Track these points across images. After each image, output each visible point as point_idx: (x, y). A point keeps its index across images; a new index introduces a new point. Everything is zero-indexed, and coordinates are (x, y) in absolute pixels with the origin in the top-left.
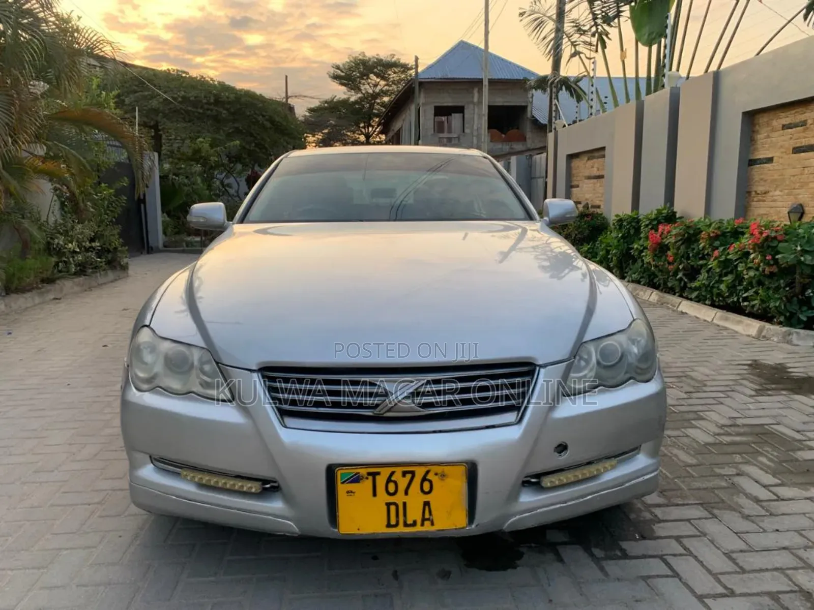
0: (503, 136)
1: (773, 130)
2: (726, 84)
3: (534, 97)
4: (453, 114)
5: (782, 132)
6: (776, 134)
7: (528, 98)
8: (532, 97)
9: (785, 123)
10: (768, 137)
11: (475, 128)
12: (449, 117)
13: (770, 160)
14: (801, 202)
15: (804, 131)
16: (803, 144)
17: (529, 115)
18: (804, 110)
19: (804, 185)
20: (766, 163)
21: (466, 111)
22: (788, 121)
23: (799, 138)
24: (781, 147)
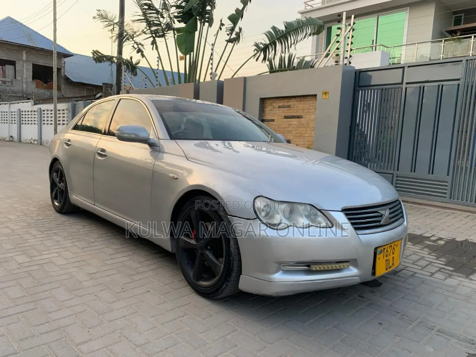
0: (45, 85)
1: (274, 108)
3: (66, 64)
4: (6, 66)
5: (278, 109)
6: (276, 109)
7: (62, 63)
8: (64, 64)
9: (279, 105)
10: (271, 110)
11: (25, 77)
12: (4, 67)
13: (273, 120)
15: (289, 109)
16: (289, 115)
17: (63, 75)
18: (289, 101)
19: (290, 132)
20: (270, 121)
21: (17, 65)
22: (281, 104)
23: (287, 112)
24: (278, 115)
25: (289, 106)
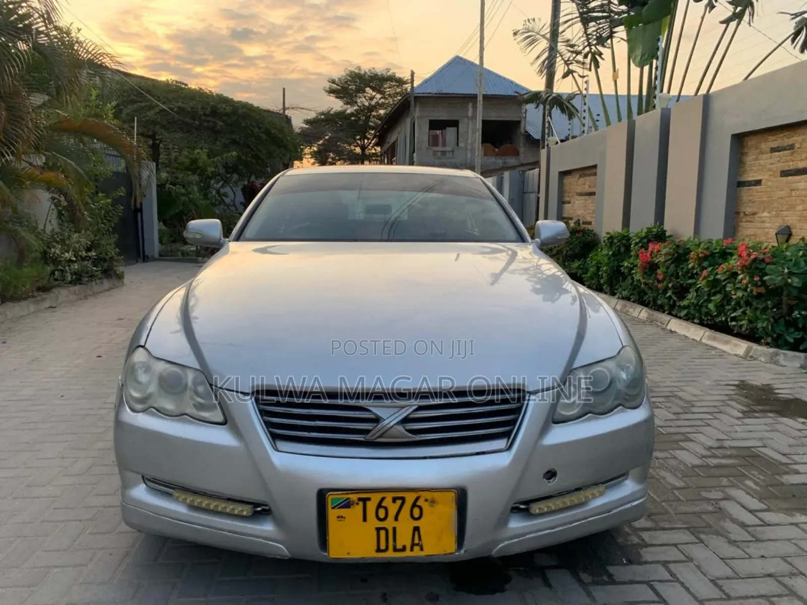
0: (497, 150)
1: (762, 153)
2: (716, 107)
3: (528, 113)
4: (448, 128)
5: (769, 155)
6: (765, 156)
7: (522, 113)
8: (526, 113)
9: (773, 146)
10: (756, 159)
11: (469, 141)
12: (444, 131)
13: (758, 183)
14: (789, 224)
15: (793, 153)
16: (791, 168)
17: (522, 130)
18: (792, 133)
19: (792, 207)
20: (755, 185)
21: (460, 125)
22: (774, 144)
23: (787, 161)
24: (770, 170)
25: (791, 147)
